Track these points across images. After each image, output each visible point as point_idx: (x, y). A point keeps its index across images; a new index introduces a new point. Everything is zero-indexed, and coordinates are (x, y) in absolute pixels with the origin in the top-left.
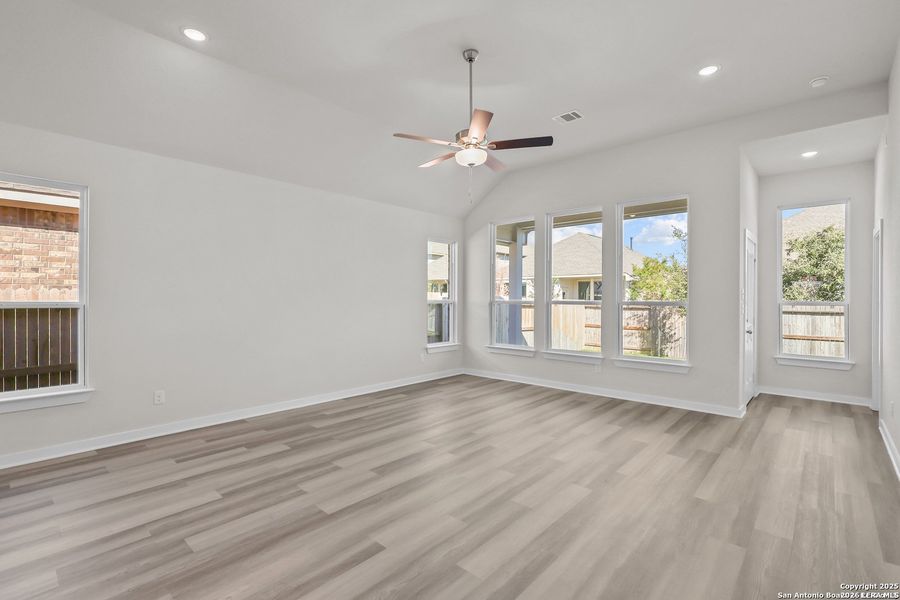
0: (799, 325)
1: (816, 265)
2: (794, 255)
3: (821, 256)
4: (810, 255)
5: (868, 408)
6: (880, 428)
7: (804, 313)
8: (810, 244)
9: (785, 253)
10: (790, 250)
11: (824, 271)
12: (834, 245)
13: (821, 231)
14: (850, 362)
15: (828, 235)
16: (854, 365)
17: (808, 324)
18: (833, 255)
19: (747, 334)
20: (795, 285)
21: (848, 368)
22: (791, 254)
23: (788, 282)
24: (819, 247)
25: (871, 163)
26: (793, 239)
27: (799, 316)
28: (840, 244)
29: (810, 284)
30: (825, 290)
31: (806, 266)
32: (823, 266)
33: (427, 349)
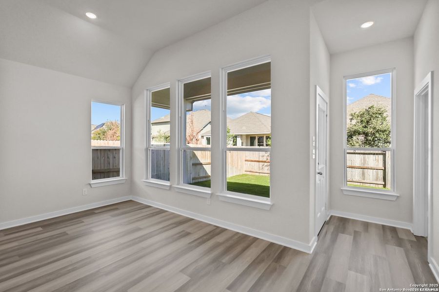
0: (357, 160)
1: (365, 127)
2: (354, 122)
3: (368, 122)
4: (362, 121)
5: (409, 231)
6: (430, 265)
7: (359, 154)
8: (362, 115)
9: (348, 121)
10: (351, 119)
11: (369, 130)
12: (374, 116)
13: (367, 108)
14: (395, 194)
15: (371, 110)
16: (398, 196)
17: (361, 160)
18: (374, 121)
19: (318, 176)
20: (354, 138)
21: (394, 199)
22: (352, 121)
23: (350, 136)
24: (367, 117)
25: (411, 39)
26: (353, 112)
27: (356, 155)
28: (377, 115)
29: (362, 138)
30: (370, 140)
31: (360, 127)
32: (369, 128)
33: (90, 184)
